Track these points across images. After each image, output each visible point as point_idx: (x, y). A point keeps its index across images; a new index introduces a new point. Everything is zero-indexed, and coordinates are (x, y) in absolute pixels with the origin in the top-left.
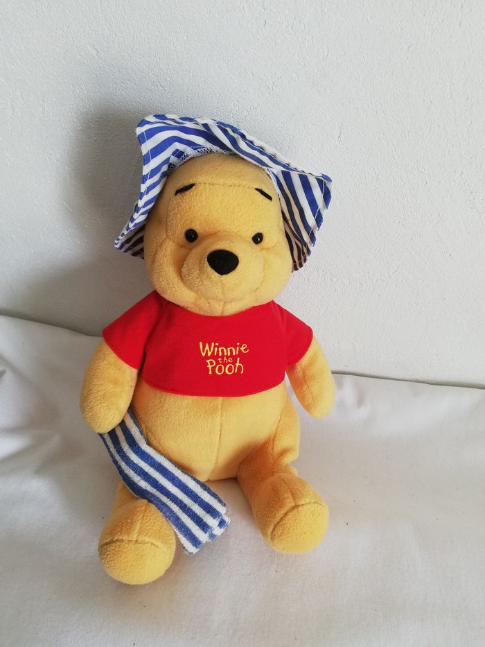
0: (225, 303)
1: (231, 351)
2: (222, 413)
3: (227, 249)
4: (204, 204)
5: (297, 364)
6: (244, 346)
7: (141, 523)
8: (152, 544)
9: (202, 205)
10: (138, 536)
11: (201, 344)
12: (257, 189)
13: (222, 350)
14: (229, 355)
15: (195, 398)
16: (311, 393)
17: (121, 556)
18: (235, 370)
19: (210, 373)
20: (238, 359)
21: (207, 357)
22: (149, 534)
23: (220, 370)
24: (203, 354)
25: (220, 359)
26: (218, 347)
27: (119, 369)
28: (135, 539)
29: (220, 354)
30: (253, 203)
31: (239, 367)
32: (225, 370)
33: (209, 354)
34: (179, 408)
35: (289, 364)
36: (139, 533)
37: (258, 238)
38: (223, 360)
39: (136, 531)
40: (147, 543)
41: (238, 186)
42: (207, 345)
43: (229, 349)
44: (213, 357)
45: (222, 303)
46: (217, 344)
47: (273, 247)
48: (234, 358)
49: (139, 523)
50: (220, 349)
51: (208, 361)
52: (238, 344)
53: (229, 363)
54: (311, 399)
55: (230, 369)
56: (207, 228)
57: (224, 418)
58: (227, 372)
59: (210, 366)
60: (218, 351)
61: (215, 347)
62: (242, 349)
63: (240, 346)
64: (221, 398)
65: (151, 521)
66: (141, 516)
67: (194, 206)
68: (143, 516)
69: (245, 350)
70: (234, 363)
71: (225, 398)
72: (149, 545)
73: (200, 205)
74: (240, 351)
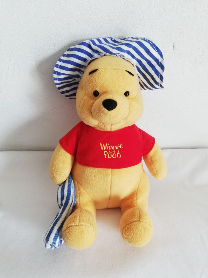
0: (112, 125)
1: (115, 147)
2: (111, 176)
3: (112, 98)
4: (102, 78)
5: (148, 155)
6: (121, 145)
7: (80, 217)
8: (86, 226)
9: (101, 79)
10: (79, 222)
11: (101, 144)
12: (126, 71)
13: (111, 147)
14: (114, 149)
15: (99, 169)
16: (156, 168)
17: (72, 233)
18: (116, 156)
19: (105, 157)
20: (118, 151)
21: (104, 150)
22: (84, 221)
23: (110, 156)
24: (102, 149)
25: (110, 151)
26: (109, 145)
27: (66, 156)
28: (78, 224)
29: (110, 149)
30: (124, 77)
31: (119, 155)
32: (112, 156)
33: (105, 149)
34: (92, 174)
35: (143, 155)
36: (79, 221)
37: (127, 94)
38: (111, 151)
39: (77, 221)
40: (84, 225)
41: (118, 70)
42: (104, 144)
43: (114, 146)
44: (106, 150)
45: (111, 125)
46: (108, 144)
47: (134, 98)
48: (116, 151)
49: (78, 217)
50: (110, 146)
51: (104, 152)
52: (118, 144)
53: (114, 153)
54: (156, 171)
55: (114, 156)
56: (103, 90)
57: (112, 178)
58: (113, 157)
59: (105, 154)
60: (109, 147)
61: (107, 145)
62: (120, 146)
63: (119, 145)
64: (111, 169)
65: (84, 216)
66: (79, 214)
67: (97, 80)
68: (80, 214)
69: (121, 147)
70: (116, 153)
71: (113, 169)
72: (85, 226)
73: (100, 79)
74: (119, 147)
